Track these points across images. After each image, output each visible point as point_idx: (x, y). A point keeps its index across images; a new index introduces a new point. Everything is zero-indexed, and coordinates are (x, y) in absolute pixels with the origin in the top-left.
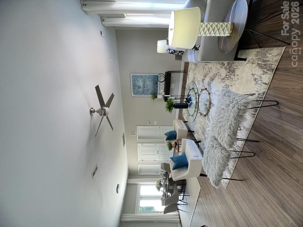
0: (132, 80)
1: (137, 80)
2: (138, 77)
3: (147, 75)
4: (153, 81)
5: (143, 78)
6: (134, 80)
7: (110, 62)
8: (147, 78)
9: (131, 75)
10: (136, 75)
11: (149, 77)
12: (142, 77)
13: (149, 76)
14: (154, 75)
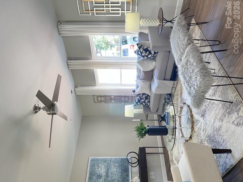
0: (90, 166)
1: (97, 166)
2: (99, 161)
3: (112, 158)
4: (121, 167)
5: (107, 162)
6: (93, 166)
7: (70, 124)
8: (112, 163)
9: (90, 158)
10: (97, 159)
11: (116, 161)
12: (105, 161)
13: (116, 159)
14: (122, 159)
